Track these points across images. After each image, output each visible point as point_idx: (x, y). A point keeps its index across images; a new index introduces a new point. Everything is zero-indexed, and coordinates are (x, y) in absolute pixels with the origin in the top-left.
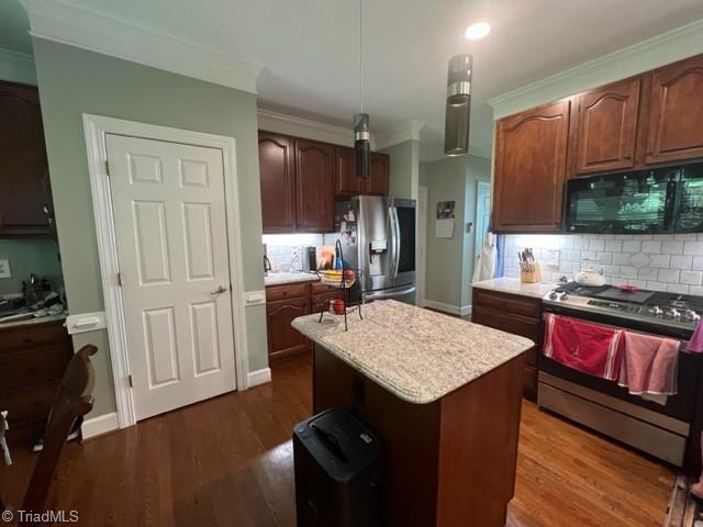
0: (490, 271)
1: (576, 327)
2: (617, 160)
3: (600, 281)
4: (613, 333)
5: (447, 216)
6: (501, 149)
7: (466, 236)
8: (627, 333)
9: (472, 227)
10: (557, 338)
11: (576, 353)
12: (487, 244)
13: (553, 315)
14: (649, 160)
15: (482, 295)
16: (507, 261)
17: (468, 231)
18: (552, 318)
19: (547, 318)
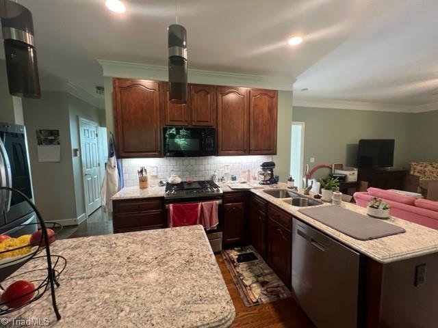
0: (115, 185)
1: (183, 208)
2: (182, 121)
3: (179, 180)
4: (198, 205)
5: (51, 142)
6: (119, 99)
7: (75, 160)
8: (203, 203)
9: (78, 152)
10: (176, 218)
11: (185, 221)
12: (110, 166)
13: (171, 205)
14: (194, 124)
15: (120, 205)
16: (126, 176)
17: (76, 155)
18: (171, 206)
19: (169, 207)
